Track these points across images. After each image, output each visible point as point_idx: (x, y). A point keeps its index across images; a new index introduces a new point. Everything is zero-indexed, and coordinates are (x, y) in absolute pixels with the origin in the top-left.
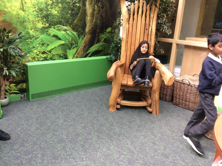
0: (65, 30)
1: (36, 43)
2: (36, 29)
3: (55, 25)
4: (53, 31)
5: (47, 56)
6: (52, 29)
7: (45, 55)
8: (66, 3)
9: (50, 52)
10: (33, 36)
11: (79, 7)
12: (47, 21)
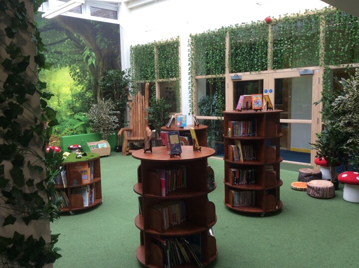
0: (85, 115)
1: (67, 124)
2: (67, 116)
3: (78, 112)
4: (77, 116)
5: (73, 132)
6: (76, 115)
7: (72, 132)
8: (85, 99)
9: (75, 129)
10: (65, 120)
11: (93, 100)
12: (73, 111)
